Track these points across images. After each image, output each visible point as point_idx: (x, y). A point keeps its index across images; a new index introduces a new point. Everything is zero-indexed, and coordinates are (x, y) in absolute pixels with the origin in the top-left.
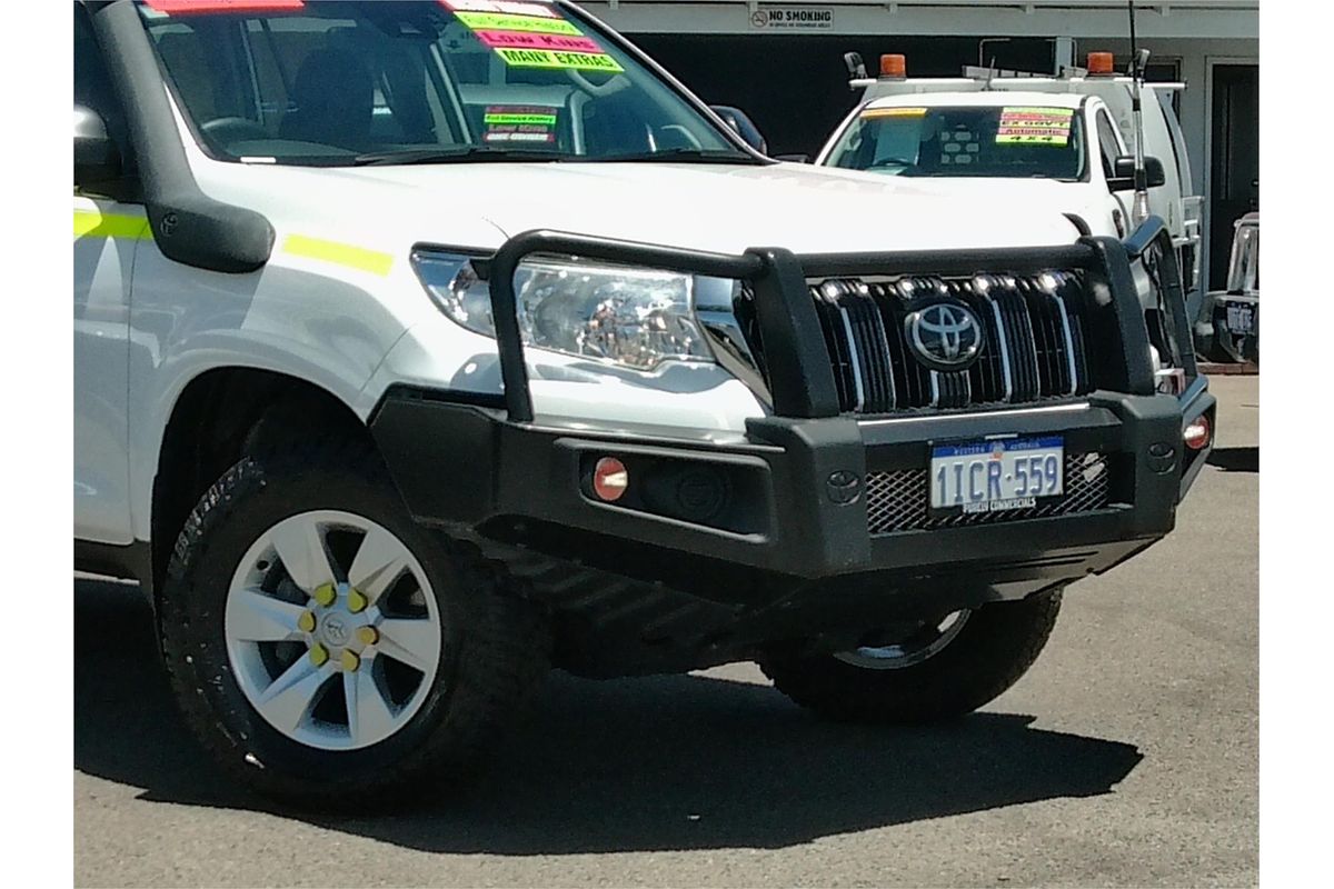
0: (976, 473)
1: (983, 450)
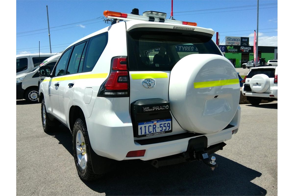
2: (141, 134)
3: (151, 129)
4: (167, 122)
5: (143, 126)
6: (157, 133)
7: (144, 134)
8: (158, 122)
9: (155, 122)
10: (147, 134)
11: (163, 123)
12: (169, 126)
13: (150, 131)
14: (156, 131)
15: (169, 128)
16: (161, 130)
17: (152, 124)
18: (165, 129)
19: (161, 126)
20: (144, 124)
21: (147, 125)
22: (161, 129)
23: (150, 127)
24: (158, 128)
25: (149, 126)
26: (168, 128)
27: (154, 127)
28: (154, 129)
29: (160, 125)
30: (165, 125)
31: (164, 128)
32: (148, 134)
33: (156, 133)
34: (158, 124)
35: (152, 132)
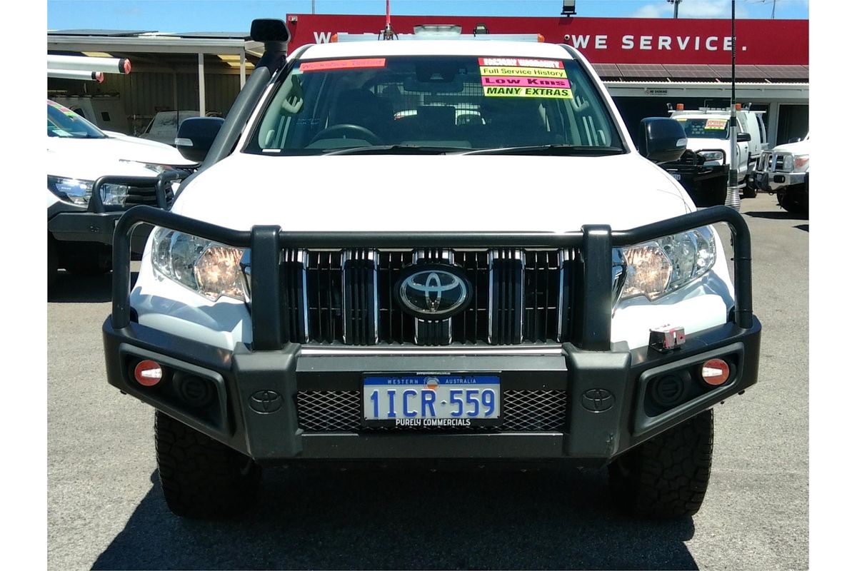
0: (409, 398)
1: (416, 382)
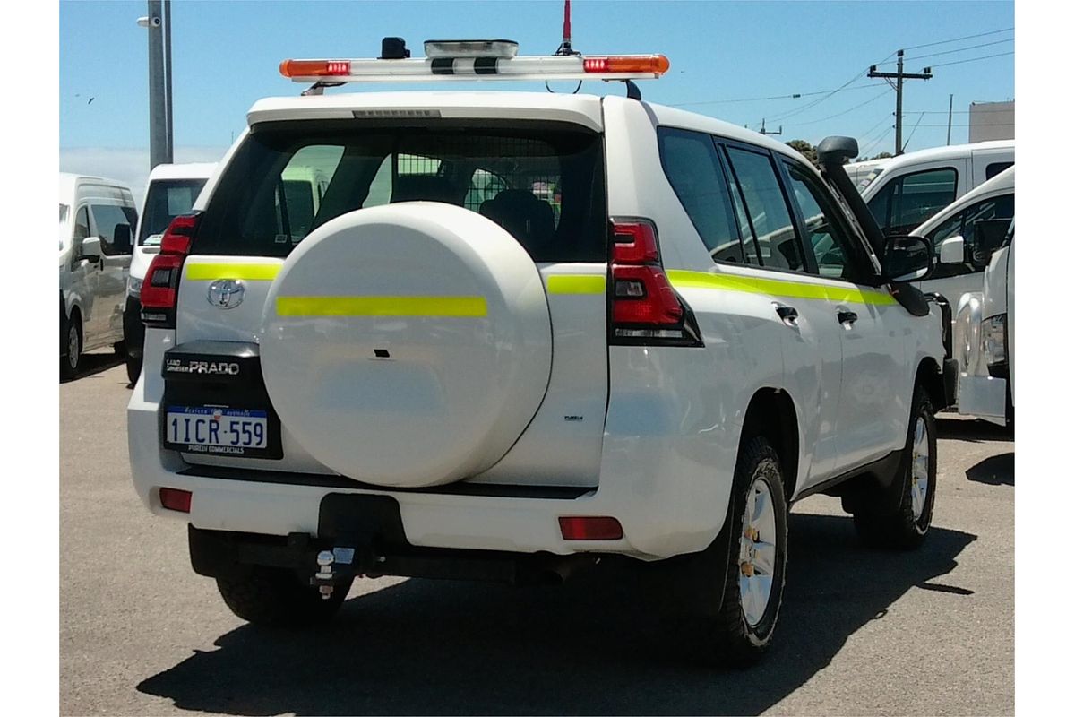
2: (176, 439)
3: (204, 431)
4: (254, 420)
5: (181, 417)
6: (222, 447)
7: (183, 442)
8: (224, 414)
9: (218, 413)
10: (190, 442)
11: (242, 419)
12: (258, 432)
13: (200, 437)
14: (217, 442)
15: (258, 439)
16: (235, 440)
17: (207, 418)
18: (247, 441)
19: (235, 427)
20: (184, 412)
21: (194, 418)
22: (233, 437)
23: (200, 424)
24: (225, 432)
25: (198, 421)
26: (255, 440)
27: (214, 426)
28: (213, 433)
29: (232, 423)
30: (247, 428)
31: (244, 438)
32: (195, 445)
33: (217, 446)
34: (225, 421)
35: (207, 442)
